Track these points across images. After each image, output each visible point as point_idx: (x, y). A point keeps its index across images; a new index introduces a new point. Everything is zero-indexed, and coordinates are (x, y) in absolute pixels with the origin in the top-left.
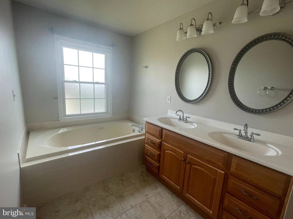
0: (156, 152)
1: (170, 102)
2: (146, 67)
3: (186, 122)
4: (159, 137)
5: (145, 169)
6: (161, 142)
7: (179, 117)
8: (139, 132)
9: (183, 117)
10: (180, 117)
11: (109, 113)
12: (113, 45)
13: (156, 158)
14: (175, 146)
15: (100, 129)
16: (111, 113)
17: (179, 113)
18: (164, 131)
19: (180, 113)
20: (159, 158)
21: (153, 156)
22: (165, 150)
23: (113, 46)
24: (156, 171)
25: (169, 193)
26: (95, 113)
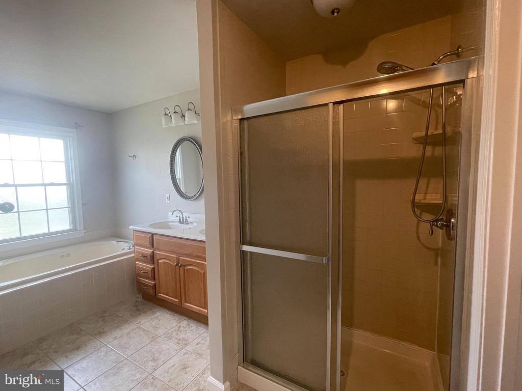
0: (149, 267)
1: (169, 202)
2: (134, 156)
3: (186, 224)
4: (150, 246)
5: (142, 298)
6: (153, 252)
7: (178, 219)
8: (130, 249)
9: (183, 217)
10: (180, 219)
11: (77, 230)
12: (77, 126)
13: (150, 275)
14: (168, 252)
15: (63, 256)
16: (83, 229)
17: (175, 214)
18: (155, 237)
19: (178, 214)
20: (154, 274)
21: (146, 274)
22: (158, 260)
23: (76, 128)
24: (151, 291)
25: (170, 314)
26: (51, 233)
